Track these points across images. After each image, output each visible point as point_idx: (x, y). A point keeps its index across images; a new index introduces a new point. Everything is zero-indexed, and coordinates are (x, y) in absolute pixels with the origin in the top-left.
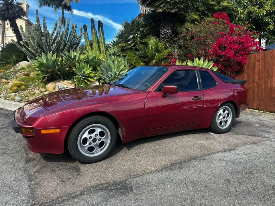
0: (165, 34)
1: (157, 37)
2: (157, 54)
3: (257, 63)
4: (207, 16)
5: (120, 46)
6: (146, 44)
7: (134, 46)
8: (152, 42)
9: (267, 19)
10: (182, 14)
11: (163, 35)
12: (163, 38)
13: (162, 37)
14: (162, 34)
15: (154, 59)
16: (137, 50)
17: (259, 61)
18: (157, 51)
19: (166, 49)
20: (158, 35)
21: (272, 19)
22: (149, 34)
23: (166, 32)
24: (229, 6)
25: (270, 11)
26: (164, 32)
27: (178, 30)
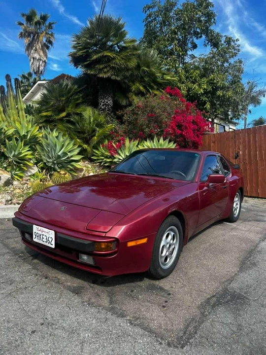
0: (105, 104)
1: (94, 108)
2: (97, 129)
3: (212, 144)
4: (152, 88)
5: (46, 116)
6: (80, 115)
7: (66, 117)
8: (88, 113)
9: (204, 98)
11: (103, 105)
12: (103, 110)
13: (101, 108)
14: (101, 104)
15: (94, 135)
16: (69, 122)
17: (214, 142)
18: (100, 125)
19: (108, 123)
20: (95, 105)
22: (83, 103)
23: (107, 102)
24: (172, 80)
25: (207, 90)
26: (104, 102)
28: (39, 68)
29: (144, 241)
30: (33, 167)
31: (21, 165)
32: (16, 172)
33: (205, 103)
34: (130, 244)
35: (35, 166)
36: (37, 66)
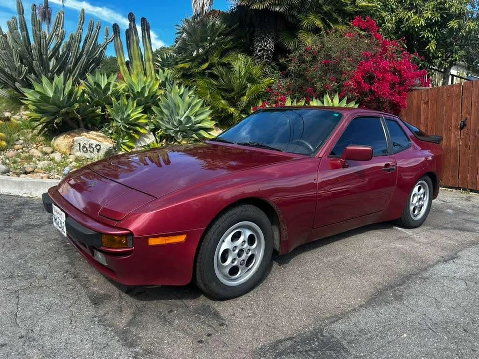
0: (263, 49)
1: (249, 55)
2: (249, 85)
3: (423, 106)
4: (336, 22)
5: (182, 69)
6: (228, 66)
7: (208, 68)
8: (240, 63)
9: (426, 34)
10: (293, 16)
11: (260, 51)
12: (260, 57)
13: (257, 55)
14: (257, 49)
15: (244, 95)
16: (212, 76)
17: (426, 103)
18: (251, 80)
19: (265, 77)
20: (249, 52)
21: (433, 33)
22: (233, 49)
23: (266, 46)
24: (370, 7)
25: (431, 20)
26: (261, 47)
27: (286, 44)
28: (203, 8)
29: (182, 238)
30: (148, 135)
31: (131, 131)
32: (124, 141)
33: (428, 42)
34: (153, 242)
35: (152, 133)
36: (201, 6)
